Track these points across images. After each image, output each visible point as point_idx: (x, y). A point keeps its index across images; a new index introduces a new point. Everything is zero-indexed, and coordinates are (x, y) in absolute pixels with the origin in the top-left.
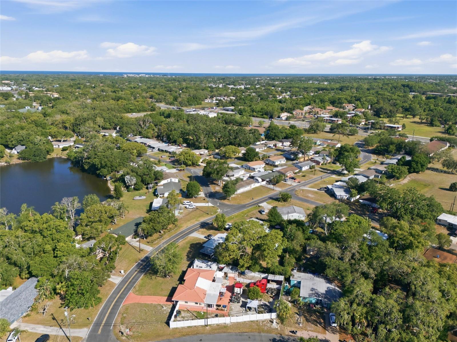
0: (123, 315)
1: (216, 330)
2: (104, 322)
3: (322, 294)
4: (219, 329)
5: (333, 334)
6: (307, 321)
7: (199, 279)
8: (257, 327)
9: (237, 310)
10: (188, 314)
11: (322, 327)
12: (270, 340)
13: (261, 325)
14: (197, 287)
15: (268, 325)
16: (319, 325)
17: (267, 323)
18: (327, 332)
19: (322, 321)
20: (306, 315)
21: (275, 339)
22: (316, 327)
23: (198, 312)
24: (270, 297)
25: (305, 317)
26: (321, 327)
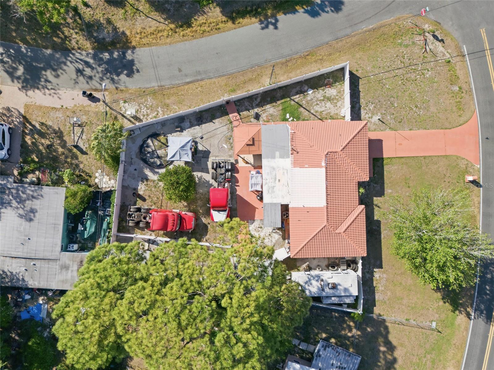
0: (460, 88)
1: (250, 80)
2: (489, 58)
3: (9, 203)
4: (245, 83)
5: (11, 106)
6: (61, 133)
7: (323, 203)
8: (167, 101)
9: (215, 141)
10: (317, 108)
11: (30, 124)
12: (138, 71)
13: (159, 110)
14: (320, 166)
15: (144, 111)
16: (37, 126)
17: (148, 115)
18: (22, 111)
19: (28, 139)
20: (60, 150)
21: (128, 75)
22: (43, 121)
23: (298, 119)
24: (144, 200)
25: (64, 144)
26: (34, 123)
